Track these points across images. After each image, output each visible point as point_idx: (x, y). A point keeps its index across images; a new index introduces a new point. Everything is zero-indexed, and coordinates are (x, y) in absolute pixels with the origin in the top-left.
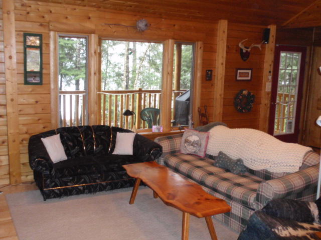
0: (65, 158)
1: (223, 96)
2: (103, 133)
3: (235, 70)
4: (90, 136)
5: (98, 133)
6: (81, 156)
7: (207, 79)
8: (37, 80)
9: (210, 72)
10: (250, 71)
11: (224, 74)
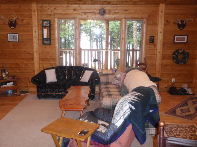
0: (56, 80)
1: (161, 53)
2: (78, 70)
3: (173, 36)
4: (70, 71)
5: (75, 70)
6: (64, 80)
7: (151, 42)
8: (48, 42)
9: (152, 38)
10: (186, 37)
11: (162, 39)
